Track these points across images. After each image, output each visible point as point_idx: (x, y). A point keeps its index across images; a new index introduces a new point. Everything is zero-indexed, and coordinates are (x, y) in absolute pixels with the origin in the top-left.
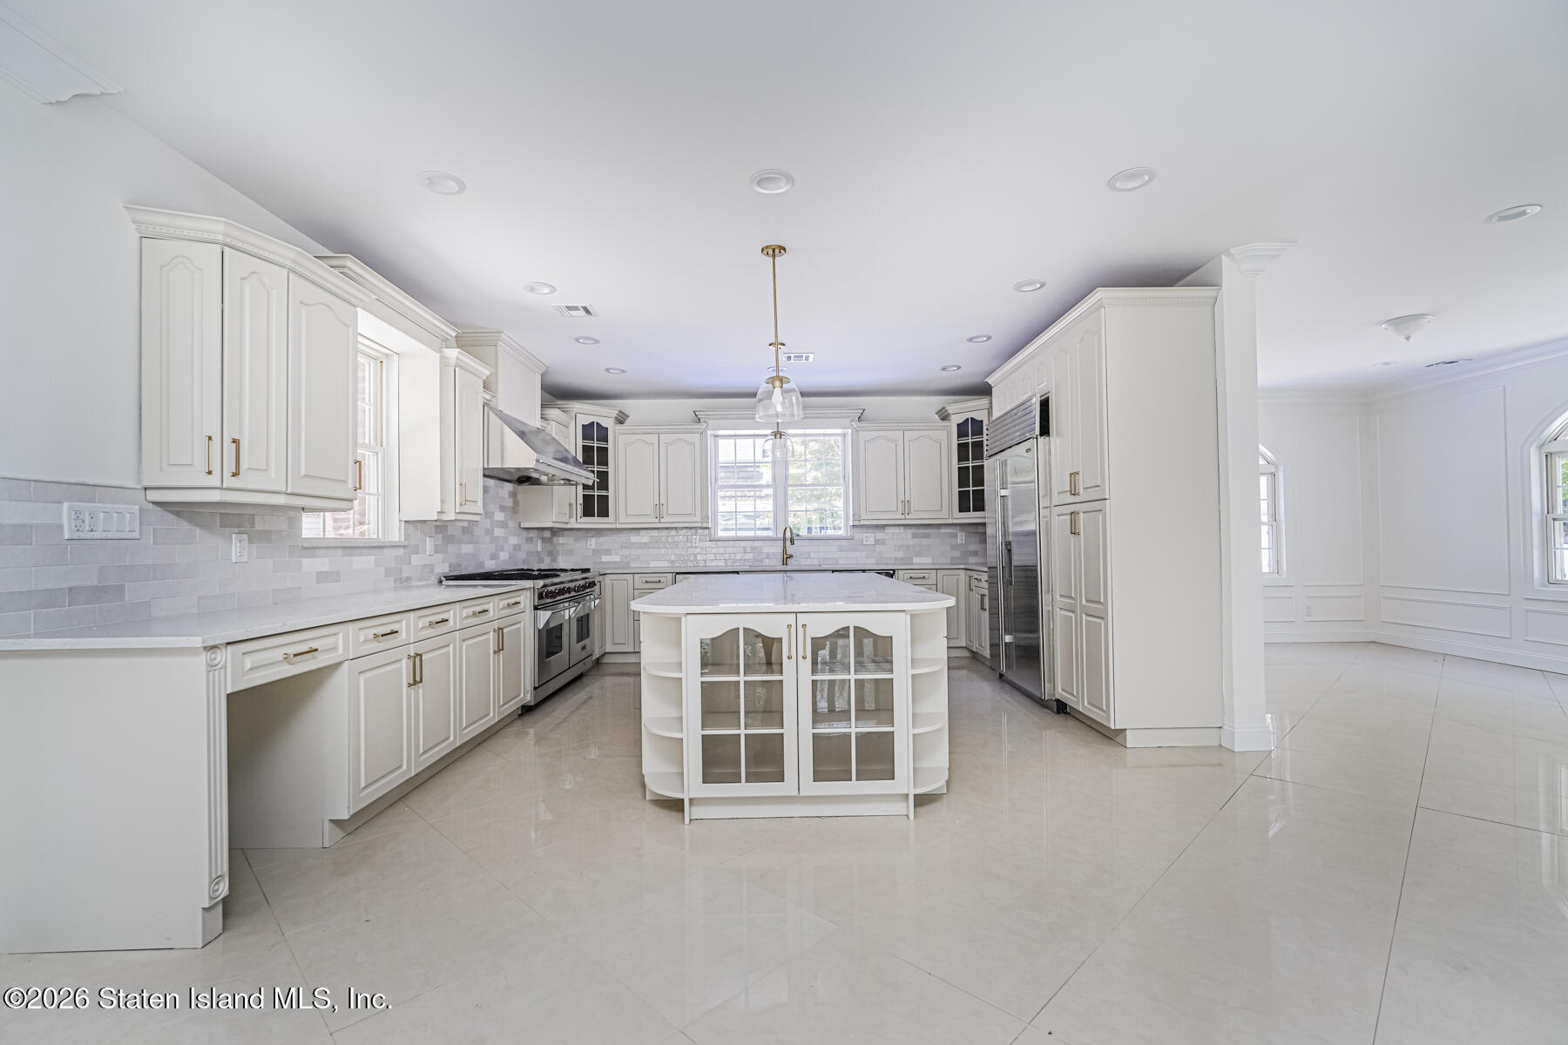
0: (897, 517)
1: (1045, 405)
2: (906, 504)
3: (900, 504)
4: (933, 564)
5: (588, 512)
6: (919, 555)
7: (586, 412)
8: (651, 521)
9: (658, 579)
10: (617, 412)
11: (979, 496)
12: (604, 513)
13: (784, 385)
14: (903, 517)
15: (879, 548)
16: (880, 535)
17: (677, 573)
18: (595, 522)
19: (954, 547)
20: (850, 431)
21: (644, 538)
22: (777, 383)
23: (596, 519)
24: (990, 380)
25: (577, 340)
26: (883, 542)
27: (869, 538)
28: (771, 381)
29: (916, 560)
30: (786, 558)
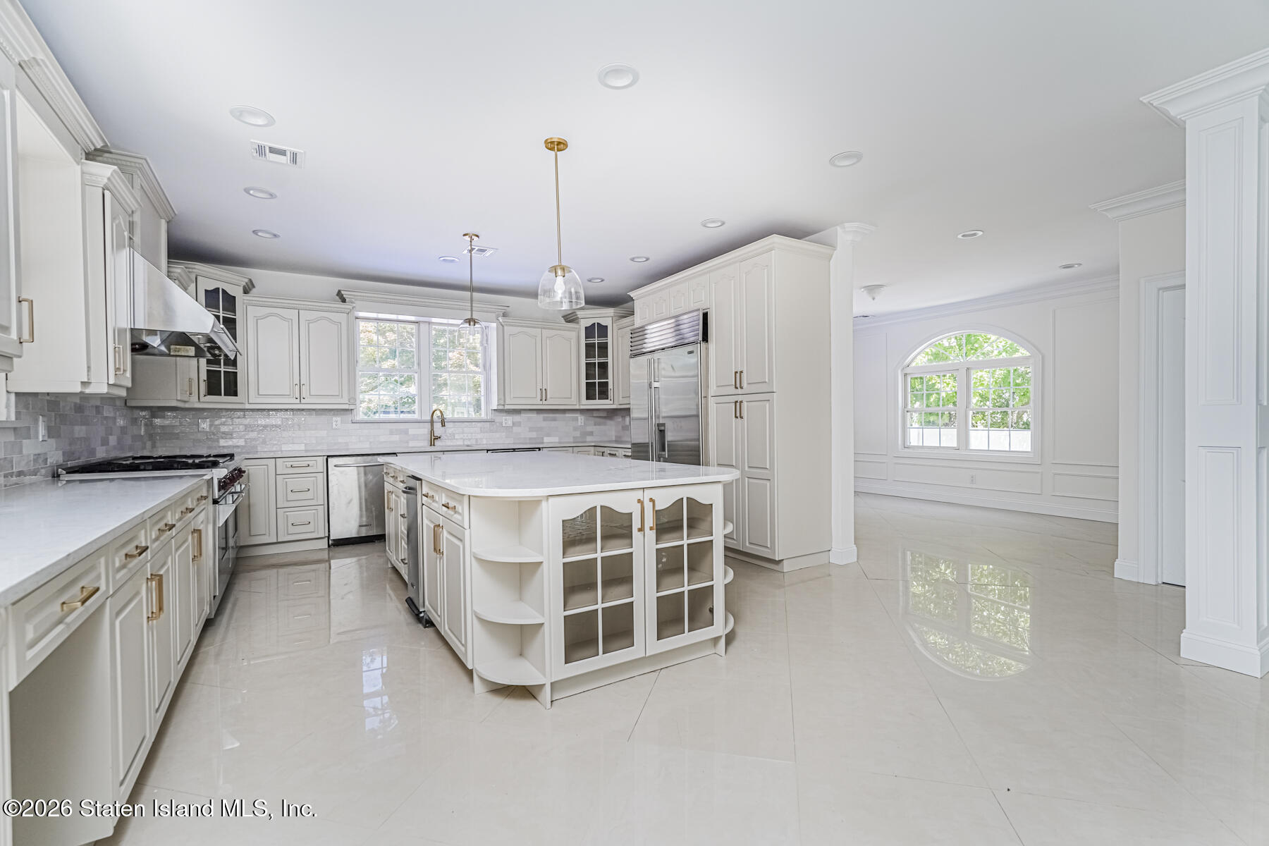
0: (537, 403)
1: (705, 316)
2: (544, 393)
3: (539, 391)
4: (560, 443)
5: (213, 389)
6: (548, 435)
7: (212, 277)
8: (292, 403)
9: (305, 464)
10: (247, 280)
11: (604, 386)
12: (232, 390)
13: (566, 275)
14: (541, 403)
15: (516, 429)
16: (517, 418)
17: (328, 456)
18: (222, 401)
19: (575, 429)
20: (494, 325)
21: (275, 419)
22: (560, 272)
23: (223, 398)
24: (632, 294)
25: (247, 191)
26: (519, 424)
27: (508, 420)
28: (554, 269)
29: (546, 440)
30: (434, 439)
